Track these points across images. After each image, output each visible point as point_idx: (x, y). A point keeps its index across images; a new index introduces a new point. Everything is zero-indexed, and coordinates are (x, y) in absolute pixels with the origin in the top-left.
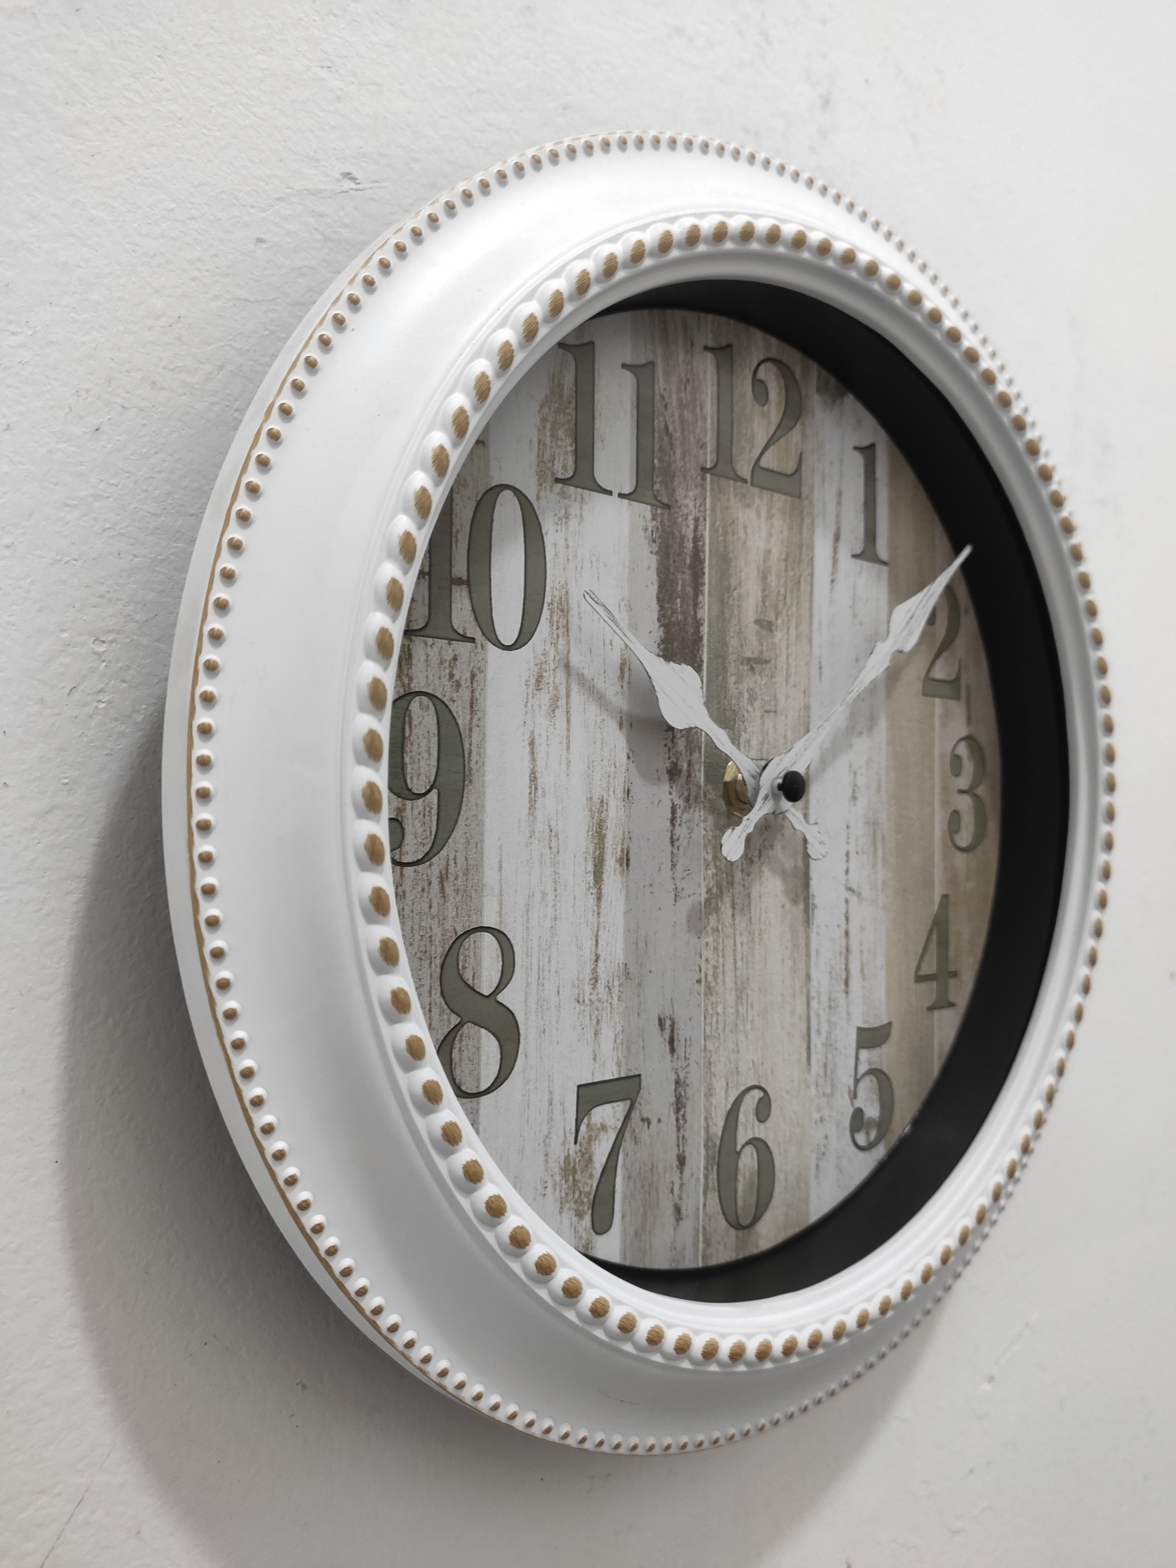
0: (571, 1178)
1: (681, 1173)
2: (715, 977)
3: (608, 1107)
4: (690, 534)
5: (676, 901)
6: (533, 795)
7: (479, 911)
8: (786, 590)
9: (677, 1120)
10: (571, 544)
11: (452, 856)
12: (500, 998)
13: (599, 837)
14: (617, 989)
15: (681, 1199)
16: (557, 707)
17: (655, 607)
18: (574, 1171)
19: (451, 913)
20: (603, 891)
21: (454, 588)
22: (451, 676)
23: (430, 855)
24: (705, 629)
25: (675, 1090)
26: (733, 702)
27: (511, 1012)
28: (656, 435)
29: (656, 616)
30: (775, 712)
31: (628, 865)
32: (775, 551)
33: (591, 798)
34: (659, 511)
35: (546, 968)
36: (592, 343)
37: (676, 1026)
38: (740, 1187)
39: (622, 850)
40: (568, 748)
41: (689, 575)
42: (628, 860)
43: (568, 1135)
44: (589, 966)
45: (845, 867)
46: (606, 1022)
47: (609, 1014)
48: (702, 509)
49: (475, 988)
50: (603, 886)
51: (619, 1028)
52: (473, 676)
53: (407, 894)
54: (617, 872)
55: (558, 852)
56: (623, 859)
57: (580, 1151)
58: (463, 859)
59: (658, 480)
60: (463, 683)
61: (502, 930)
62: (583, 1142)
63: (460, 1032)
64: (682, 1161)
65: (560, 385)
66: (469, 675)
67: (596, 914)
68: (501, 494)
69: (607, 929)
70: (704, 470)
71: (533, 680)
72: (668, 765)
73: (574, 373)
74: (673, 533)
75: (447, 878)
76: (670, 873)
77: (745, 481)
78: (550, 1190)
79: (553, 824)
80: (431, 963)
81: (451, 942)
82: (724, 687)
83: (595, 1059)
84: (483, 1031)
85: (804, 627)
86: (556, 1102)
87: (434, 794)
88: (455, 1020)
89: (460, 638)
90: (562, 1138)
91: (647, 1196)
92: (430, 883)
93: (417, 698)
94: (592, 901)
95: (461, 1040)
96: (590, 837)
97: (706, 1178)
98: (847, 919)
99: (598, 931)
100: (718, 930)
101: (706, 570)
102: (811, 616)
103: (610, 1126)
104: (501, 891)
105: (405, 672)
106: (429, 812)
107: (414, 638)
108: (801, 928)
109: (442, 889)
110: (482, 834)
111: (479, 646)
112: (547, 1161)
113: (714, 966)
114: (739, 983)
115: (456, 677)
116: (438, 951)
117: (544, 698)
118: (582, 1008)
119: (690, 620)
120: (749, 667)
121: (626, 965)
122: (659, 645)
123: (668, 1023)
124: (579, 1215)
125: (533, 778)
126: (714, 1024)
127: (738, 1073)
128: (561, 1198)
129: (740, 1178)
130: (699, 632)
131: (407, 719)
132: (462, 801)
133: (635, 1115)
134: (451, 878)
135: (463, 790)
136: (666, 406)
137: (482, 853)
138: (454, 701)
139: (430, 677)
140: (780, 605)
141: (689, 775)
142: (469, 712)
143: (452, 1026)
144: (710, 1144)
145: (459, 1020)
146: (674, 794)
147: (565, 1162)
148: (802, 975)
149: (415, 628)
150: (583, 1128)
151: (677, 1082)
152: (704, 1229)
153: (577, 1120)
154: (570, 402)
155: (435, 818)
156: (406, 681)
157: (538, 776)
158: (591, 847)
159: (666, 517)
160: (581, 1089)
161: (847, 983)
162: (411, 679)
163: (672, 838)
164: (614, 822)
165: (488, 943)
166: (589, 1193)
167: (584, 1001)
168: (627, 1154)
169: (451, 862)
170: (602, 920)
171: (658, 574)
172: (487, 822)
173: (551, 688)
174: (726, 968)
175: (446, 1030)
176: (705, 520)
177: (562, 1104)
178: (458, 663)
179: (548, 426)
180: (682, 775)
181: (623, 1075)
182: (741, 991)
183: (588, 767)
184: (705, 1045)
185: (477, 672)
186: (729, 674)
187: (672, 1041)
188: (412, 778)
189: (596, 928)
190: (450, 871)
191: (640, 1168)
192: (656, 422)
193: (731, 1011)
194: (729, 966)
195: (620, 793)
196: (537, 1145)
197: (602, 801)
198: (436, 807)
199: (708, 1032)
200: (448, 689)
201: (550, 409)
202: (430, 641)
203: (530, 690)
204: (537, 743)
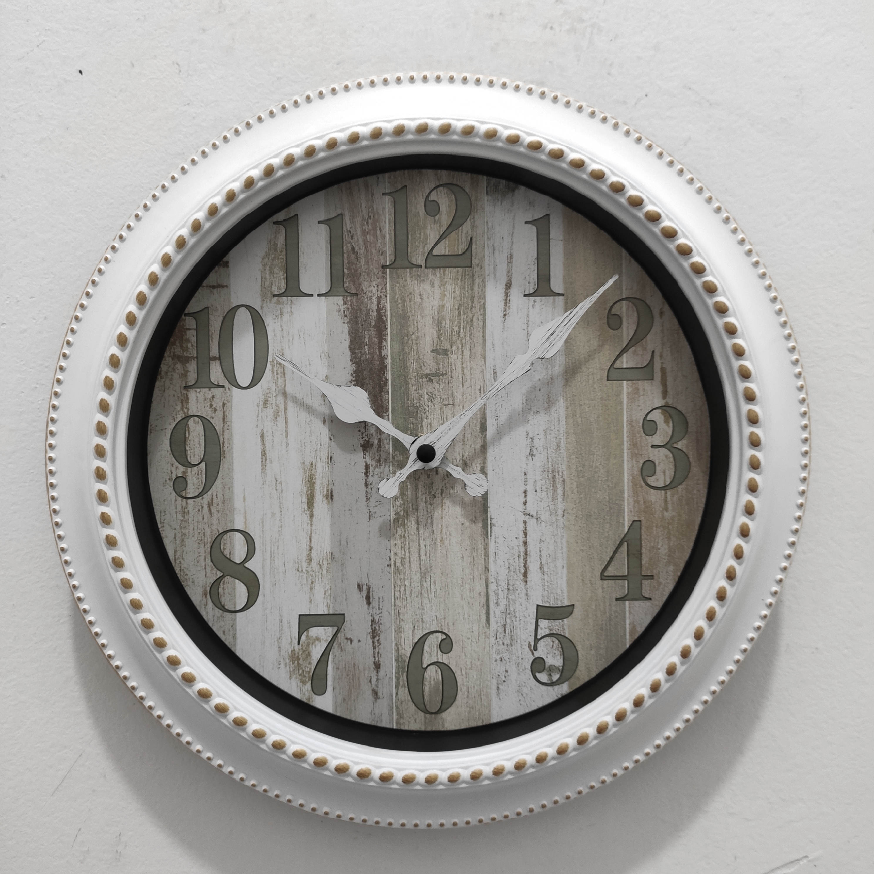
0: (296, 662)
1: (377, 672)
2: (403, 563)
3: (321, 629)
4: (374, 307)
5: (370, 519)
6: (264, 462)
7: (232, 521)
8: (459, 328)
9: (373, 642)
10: (284, 328)
11: (215, 494)
12: (246, 565)
13: (310, 482)
14: (326, 566)
15: (377, 687)
16: (279, 416)
17: (348, 353)
18: (298, 659)
19: (215, 522)
20: (314, 513)
21: (211, 362)
22: (211, 406)
23: (203, 493)
24: (388, 361)
25: (372, 625)
26: (415, 402)
27: (254, 573)
28: (345, 255)
29: (349, 358)
30: (453, 404)
31: (332, 499)
32: (448, 305)
33: (304, 463)
34: (349, 298)
35: (276, 552)
36: (297, 215)
37: (371, 590)
38: (427, 689)
39: (328, 491)
40: (287, 437)
41: (374, 331)
42: (332, 496)
43: (293, 639)
44: (305, 553)
45: (523, 500)
46: (319, 583)
47: (320, 579)
48: (384, 290)
49: (231, 559)
50: (314, 510)
51: (328, 587)
52: (224, 405)
53: (190, 512)
54: (324, 502)
55: (282, 492)
56: (329, 495)
57: (302, 649)
58: (222, 495)
59: (347, 280)
60: (218, 409)
61: (247, 531)
62: (304, 645)
63: (223, 580)
64: (377, 666)
65: (275, 245)
66: (222, 404)
67: (309, 525)
68: (238, 311)
69: (318, 533)
70: (384, 267)
71: (262, 403)
72: (362, 442)
73: (284, 235)
74: (360, 309)
75: (212, 505)
76: (365, 503)
77: (421, 266)
78: (282, 666)
79: (278, 477)
80: (205, 546)
81: (216, 536)
82: (407, 392)
83: (311, 602)
84: (237, 581)
85: (478, 349)
86: (285, 621)
87: (203, 464)
88: (220, 574)
89: (215, 386)
90: (289, 640)
91: (351, 681)
92: (202, 507)
93: (192, 418)
94: (306, 518)
95: (224, 584)
96: (304, 483)
97: (398, 679)
98: (525, 534)
99: (311, 534)
100: (404, 537)
101: (389, 326)
102: (484, 341)
103: (323, 639)
104: (245, 512)
105: (185, 406)
106: (201, 473)
107: (189, 389)
108: (480, 540)
109: (210, 510)
110: (232, 483)
111: (227, 389)
112: (280, 651)
113: (402, 557)
114: (423, 569)
115: (214, 406)
116: (209, 540)
117: (270, 412)
118: (301, 574)
119: (376, 357)
120: (428, 379)
121: (332, 553)
122: (352, 375)
123: (365, 587)
124: (304, 683)
125: (264, 454)
126: (402, 592)
127: (423, 622)
128: (290, 671)
129: (426, 683)
130: (384, 363)
131: (187, 429)
132: (219, 467)
133: (341, 635)
134: (215, 505)
135: (220, 461)
136: (352, 237)
137: (233, 492)
138: (213, 418)
139: (199, 407)
140: (454, 338)
141: (379, 446)
142: (222, 423)
143: (218, 577)
144: (400, 660)
145: (222, 574)
146: (367, 457)
147: (292, 653)
148: (481, 567)
149: (190, 385)
150: (303, 637)
151: (373, 621)
152: (397, 707)
153: (299, 632)
154: (282, 251)
155: (204, 476)
156: (186, 411)
157: (267, 452)
158: (305, 490)
159: (355, 301)
160: (301, 617)
161: (525, 575)
162: (188, 409)
163: (366, 483)
164: (321, 475)
165: (238, 538)
166: (309, 672)
167: (302, 571)
168: (336, 655)
169: (215, 497)
170: (313, 528)
171: (349, 334)
172: (235, 477)
173: (273, 406)
174: (412, 559)
175: (215, 579)
176: (386, 296)
177: (289, 623)
178: (214, 399)
179: (268, 268)
180: (374, 447)
181: (331, 612)
182: (424, 574)
183: (301, 446)
184: (395, 602)
185: (227, 402)
186: (410, 385)
187: (368, 598)
188: (190, 457)
189: (309, 533)
190: (214, 501)
191: (345, 665)
192: (344, 247)
193: (416, 584)
194: (415, 557)
195: (325, 458)
196: (273, 641)
197: (312, 464)
198: (204, 471)
199: (397, 594)
200: (209, 412)
201: (269, 259)
202: (198, 390)
203: (260, 408)
204: (265, 435)
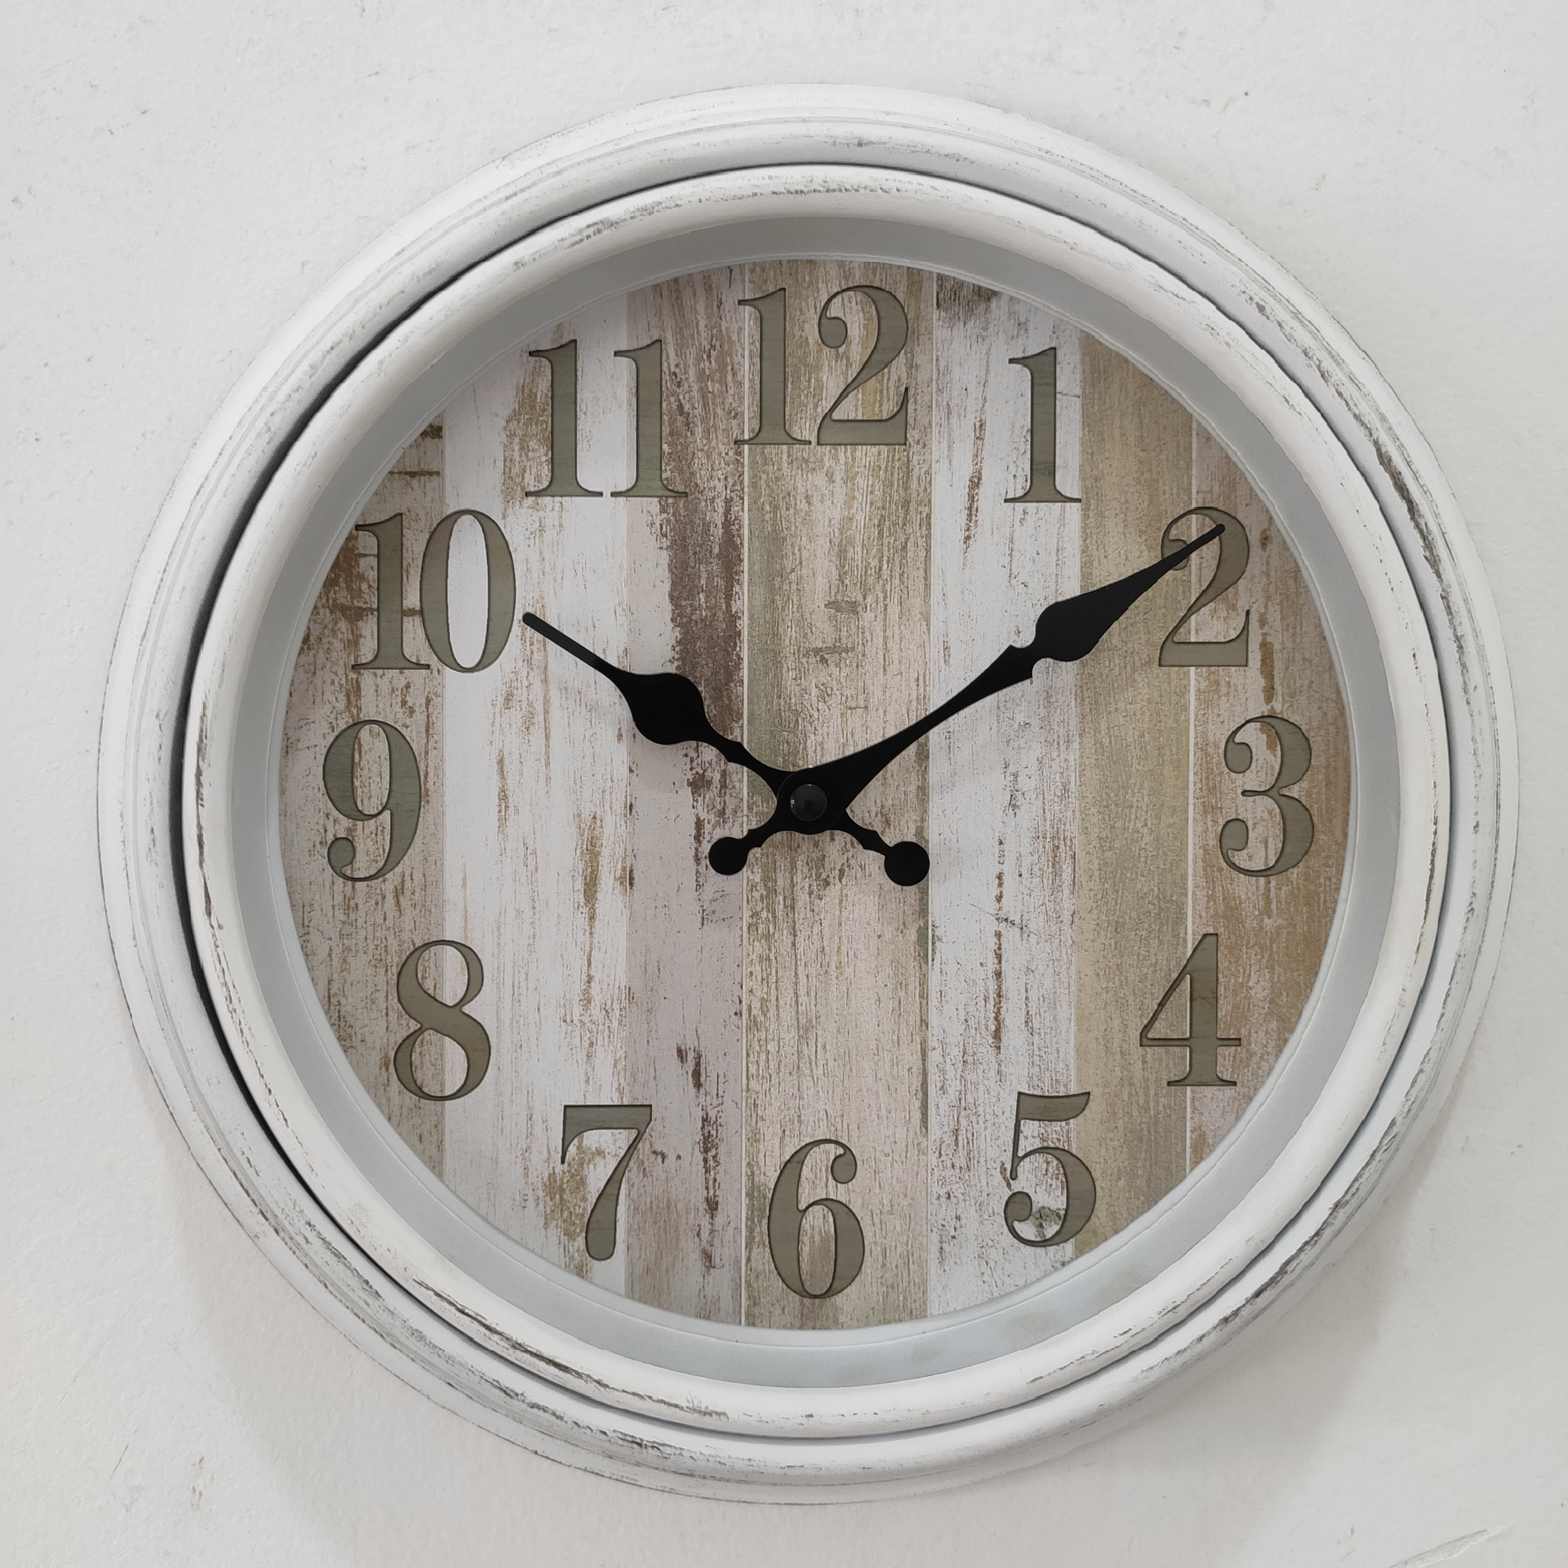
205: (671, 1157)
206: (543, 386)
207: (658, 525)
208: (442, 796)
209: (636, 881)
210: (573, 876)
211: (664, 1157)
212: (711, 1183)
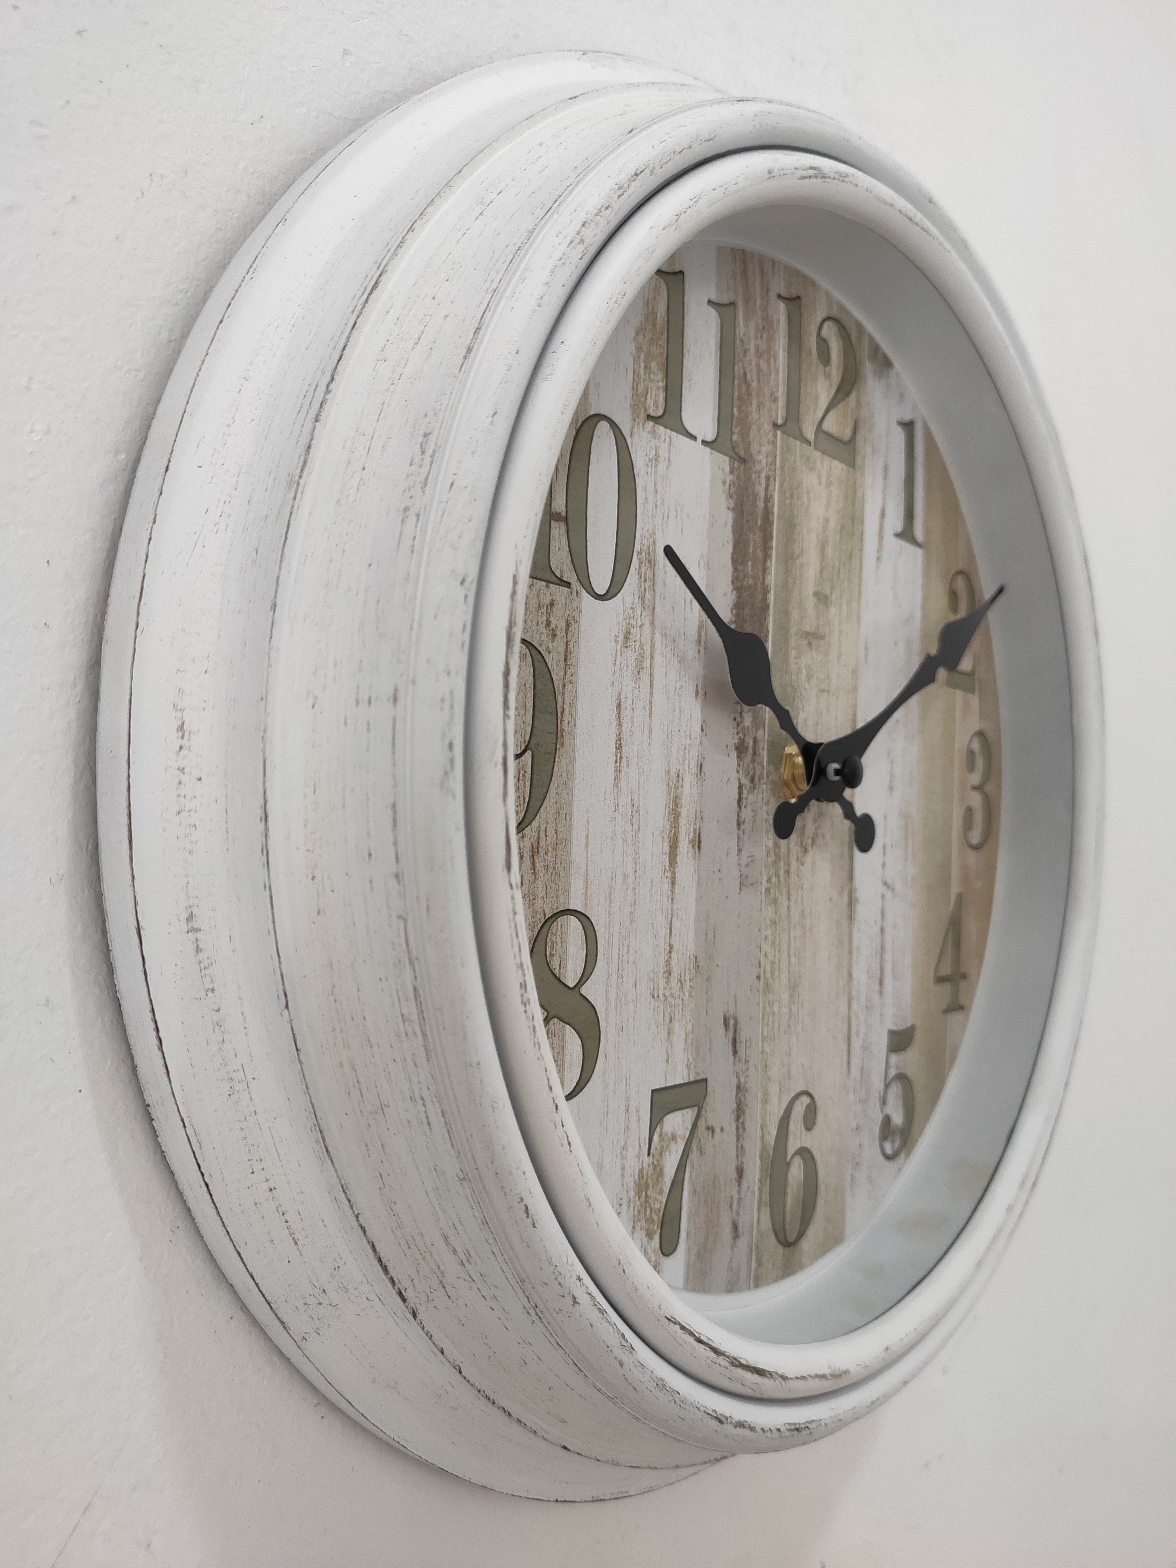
205: (718, 1130)
206: (662, 309)
207: (727, 484)
208: (574, 739)
209: (702, 845)
210: (663, 837)
211: (713, 1131)
212: (740, 1149)
